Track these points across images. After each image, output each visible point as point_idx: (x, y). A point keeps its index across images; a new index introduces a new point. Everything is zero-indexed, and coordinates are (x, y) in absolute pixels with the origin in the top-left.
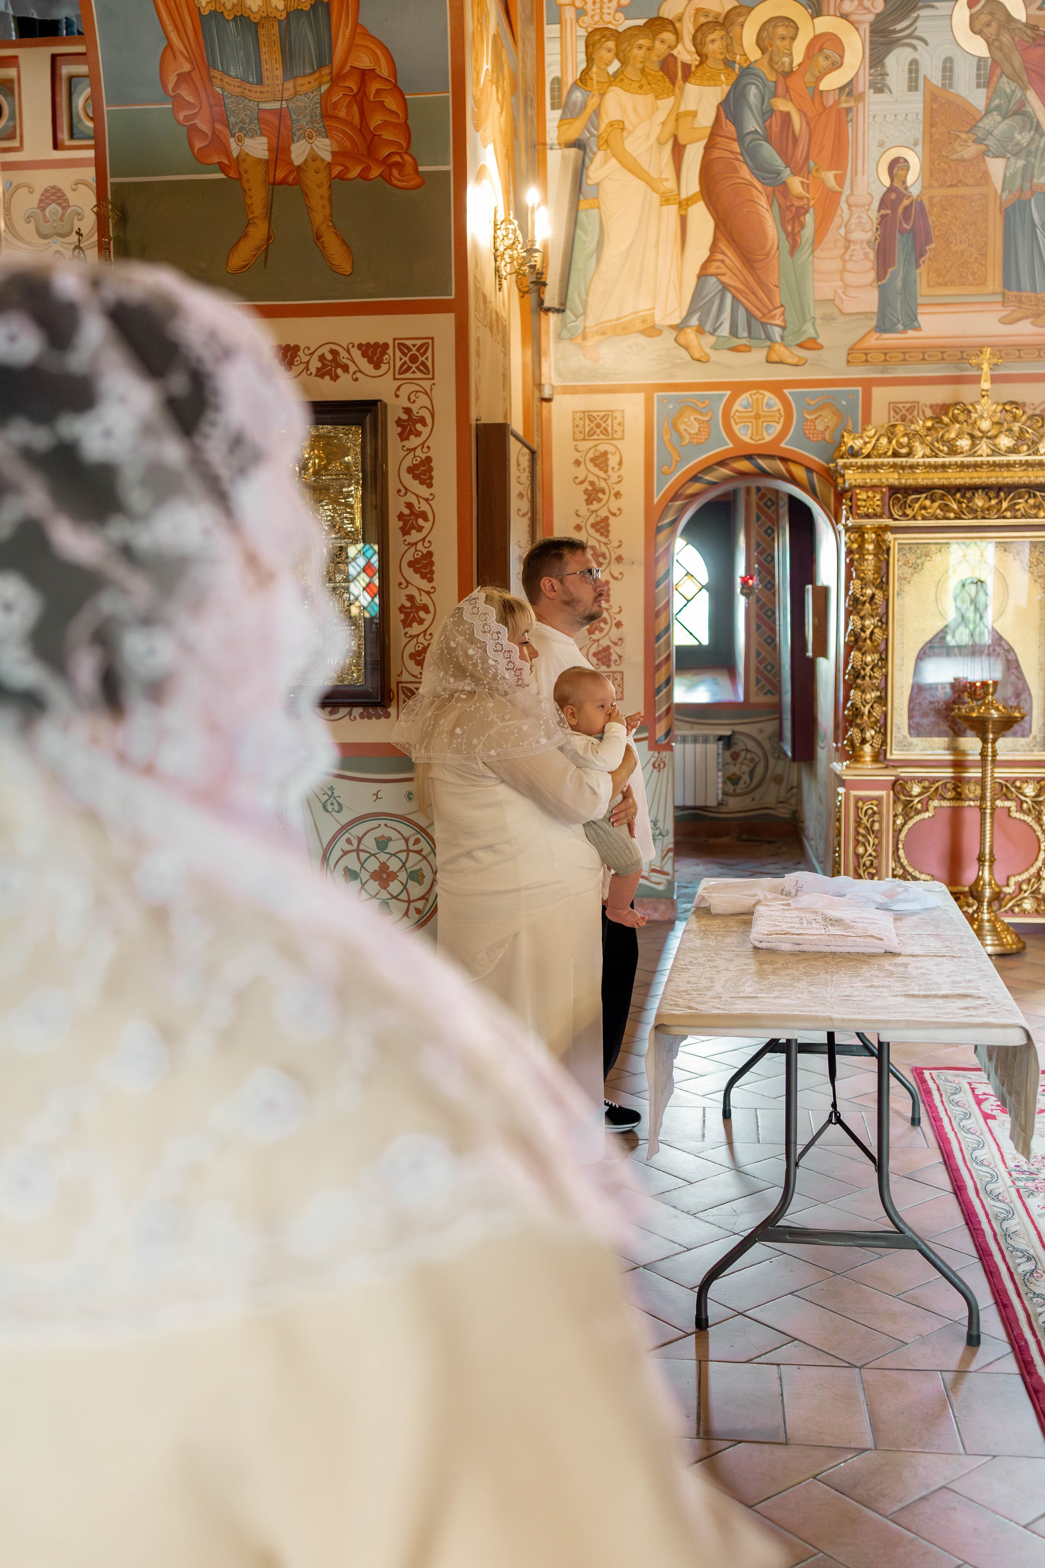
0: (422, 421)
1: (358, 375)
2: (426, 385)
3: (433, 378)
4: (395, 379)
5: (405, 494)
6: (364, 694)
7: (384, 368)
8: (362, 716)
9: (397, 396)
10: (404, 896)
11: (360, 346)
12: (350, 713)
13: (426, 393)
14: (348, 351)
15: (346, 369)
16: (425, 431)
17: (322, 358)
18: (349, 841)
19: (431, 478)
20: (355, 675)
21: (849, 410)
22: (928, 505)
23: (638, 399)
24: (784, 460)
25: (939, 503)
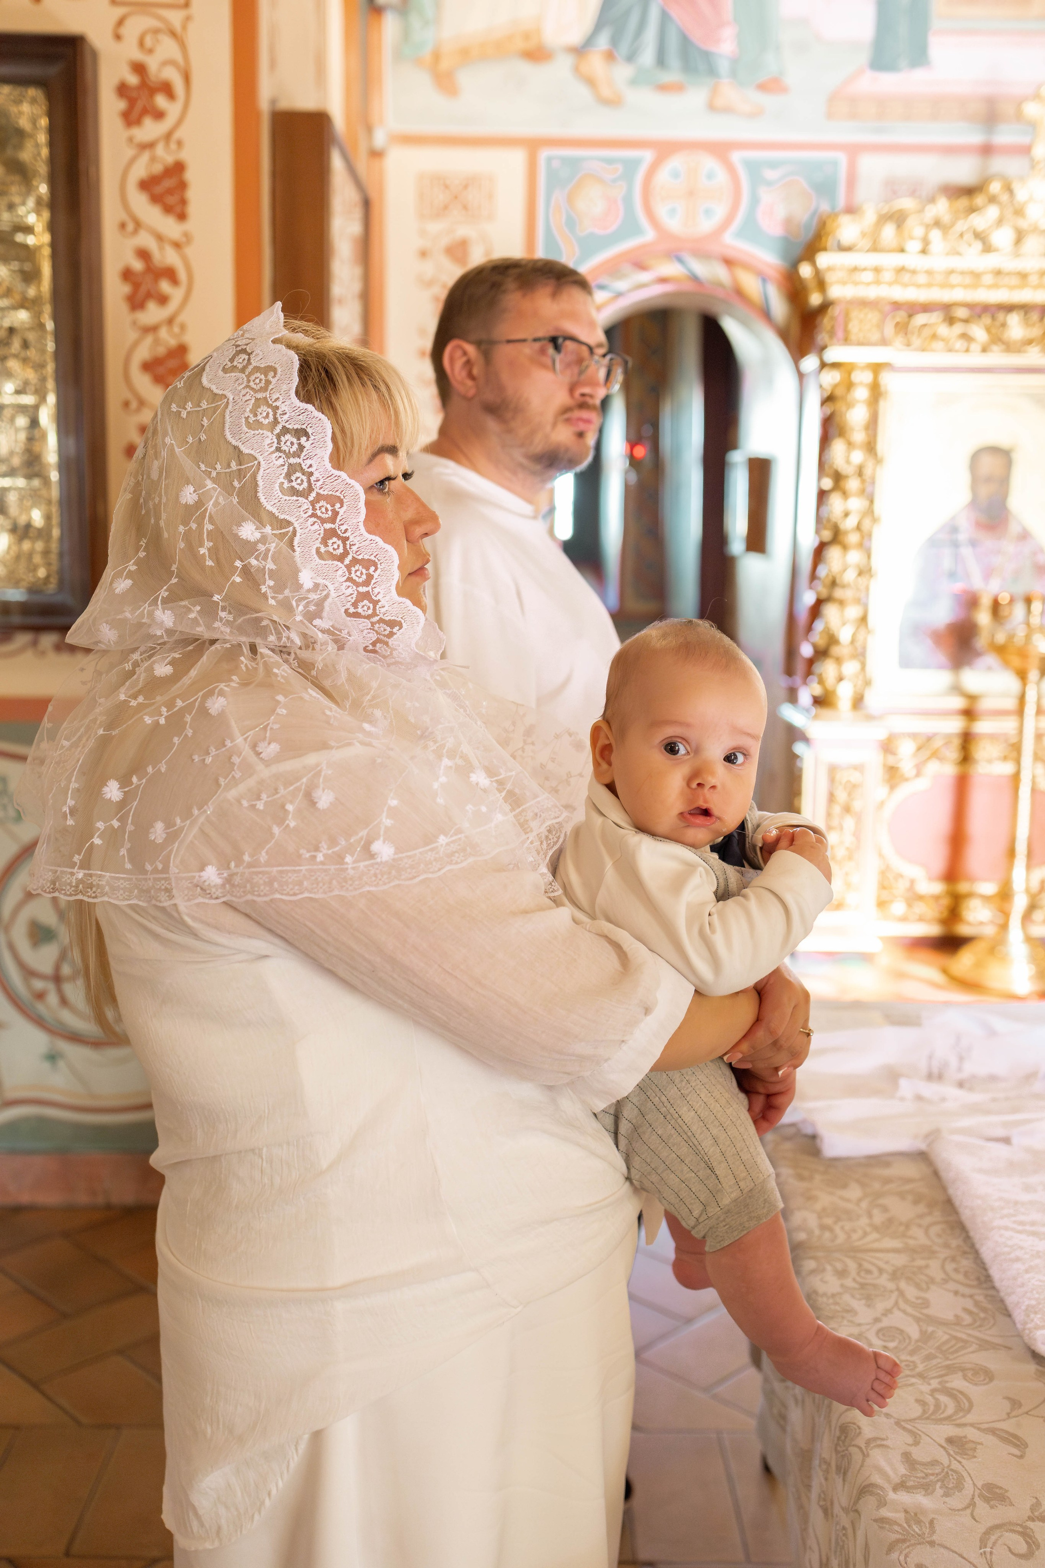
0: (167, 89)
2: (175, 17)
3: (187, 5)
4: (113, 3)
5: (136, 231)
6: (60, 609)
8: (58, 648)
9: (118, 37)
12: (35, 643)
13: (173, 34)
16: (173, 110)
19: (183, 202)
20: (42, 573)
21: (825, 188)
22: (943, 330)
23: (517, 159)
24: (729, 262)
25: (958, 328)
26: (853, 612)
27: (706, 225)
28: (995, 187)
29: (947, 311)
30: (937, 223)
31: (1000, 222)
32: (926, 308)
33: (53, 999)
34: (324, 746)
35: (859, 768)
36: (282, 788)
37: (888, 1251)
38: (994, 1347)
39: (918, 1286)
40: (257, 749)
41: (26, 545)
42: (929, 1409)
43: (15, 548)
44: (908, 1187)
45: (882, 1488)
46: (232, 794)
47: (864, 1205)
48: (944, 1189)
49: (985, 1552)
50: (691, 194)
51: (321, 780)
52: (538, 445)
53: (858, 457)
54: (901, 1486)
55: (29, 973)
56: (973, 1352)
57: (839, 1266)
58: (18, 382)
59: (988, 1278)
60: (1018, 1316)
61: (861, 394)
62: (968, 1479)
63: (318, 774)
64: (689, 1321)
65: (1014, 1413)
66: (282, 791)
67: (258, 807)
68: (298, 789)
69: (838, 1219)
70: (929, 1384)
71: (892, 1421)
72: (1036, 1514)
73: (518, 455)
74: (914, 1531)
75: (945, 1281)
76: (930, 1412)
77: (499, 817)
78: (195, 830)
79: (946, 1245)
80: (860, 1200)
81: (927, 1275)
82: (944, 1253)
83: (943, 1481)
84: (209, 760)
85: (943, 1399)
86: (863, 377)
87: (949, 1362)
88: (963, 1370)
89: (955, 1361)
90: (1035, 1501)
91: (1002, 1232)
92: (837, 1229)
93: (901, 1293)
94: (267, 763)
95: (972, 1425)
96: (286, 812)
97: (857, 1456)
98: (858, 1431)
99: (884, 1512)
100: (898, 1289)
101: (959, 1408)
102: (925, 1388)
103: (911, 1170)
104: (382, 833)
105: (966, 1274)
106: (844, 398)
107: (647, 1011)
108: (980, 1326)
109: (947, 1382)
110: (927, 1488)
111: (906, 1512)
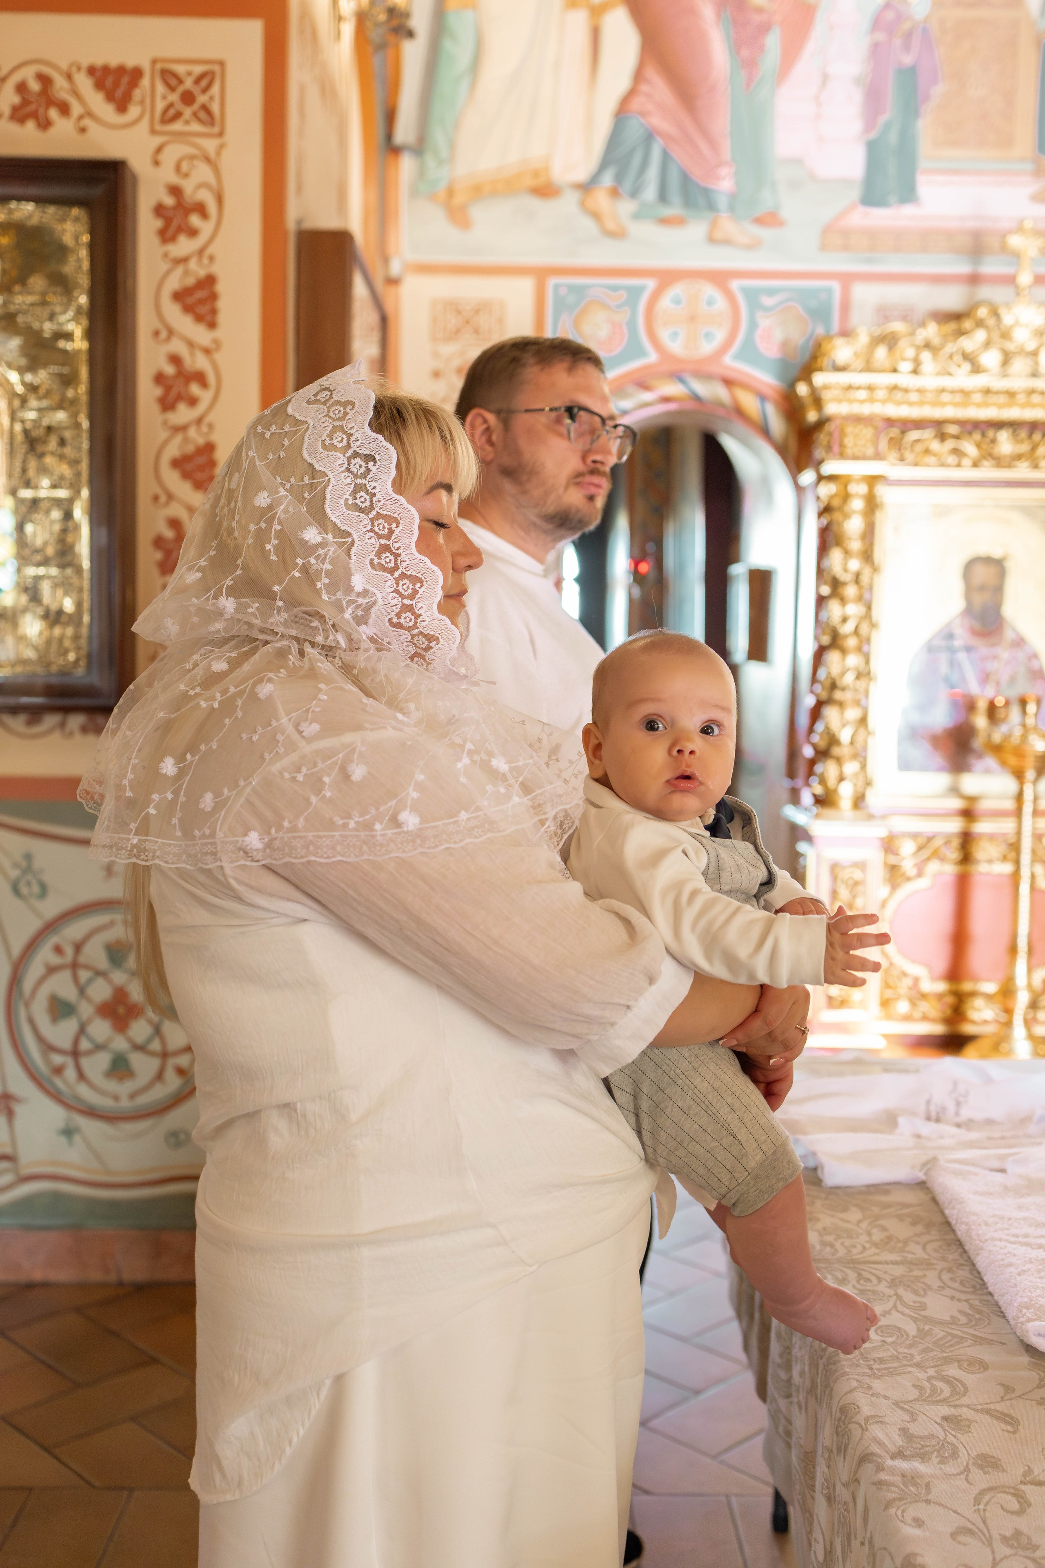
0: (201, 209)
1: (87, 122)
2: (210, 145)
3: (221, 134)
4: (153, 132)
5: (169, 338)
6: (89, 692)
7: (134, 111)
8: (84, 730)
9: (156, 163)
10: (156, 1046)
11: (91, 71)
12: (62, 725)
13: (208, 160)
14: (69, 77)
15: (64, 109)
16: (205, 228)
17: (21, 88)
18: (58, 950)
19: (214, 312)
20: (72, 657)
21: (821, 313)
22: (935, 445)
23: (525, 287)
24: (728, 382)
25: (950, 444)
26: (852, 714)
27: (707, 348)
28: (982, 312)
29: (939, 426)
30: (927, 346)
31: (988, 344)
32: (919, 424)
33: (70, 1073)
34: (359, 728)
35: (862, 866)
36: (320, 762)
37: (887, 1263)
38: (991, 1342)
39: (916, 1292)
40: (300, 728)
41: (57, 631)
42: (926, 1393)
43: (46, 633)
44: (906, 1211)
45: (880, 1457)
46: (276, 767)
47: (864, 1225)
48: (942, 1212)
49: (978, 1510)
50: (692, 318)
51: (356, 756)
52: (551, 507)
53: (854, 565)
54: (899, 1454)
55: (48, 1048)
56: (969, 1346)
57: (839, 1275)
58: (55, 477)
59: (984, 1285)
60: (1010, 1314)
61: (857, 504)
62: (962, 1449)
63: (353, 751)
64: (697, 1392)
65: (1008, 1397)
66: (320, 765)
67: (298, 779)
68: (336, 763)
69: (839, 1237)
70: (927, 1373)
71: (890, 1402)
72: (1028, 1479)
73: (532, 515)
74: (910, 1491)
75: (942, 1288)
76: (926, 1395)
77: (516, 799)
78: (242, 800)
79: (944, 1259)
80: (859, 1222)
81: (923, 1283)
82: (942, 1265)
83: (939, 1452)
84: (255, 738)
85: (939, 1384)
86: (859, 489)
87: (945, 1355)
88: (958, 1361)
89: (950, 1354)
90: (1027, 1468)
91: (997, 1243)
92: (838, 1245)
93: (899, 1298)
94: (309, 740)
95: (967, 1406)
96: (324, 783)
97: (856, 1432)
98: (857, 1410)
99: (882, 1476)
100: (897, 1294)
101: (954, 1392)
102: (922, 1375)
103: (910, 1197)
104: (409, 804)
105: (962, 1283)
106: (840, 509)
107: (652, 980)
108: (975, 1325)
109: (942, 1371)
110: (923, 1457)
111: (903, 1476)
